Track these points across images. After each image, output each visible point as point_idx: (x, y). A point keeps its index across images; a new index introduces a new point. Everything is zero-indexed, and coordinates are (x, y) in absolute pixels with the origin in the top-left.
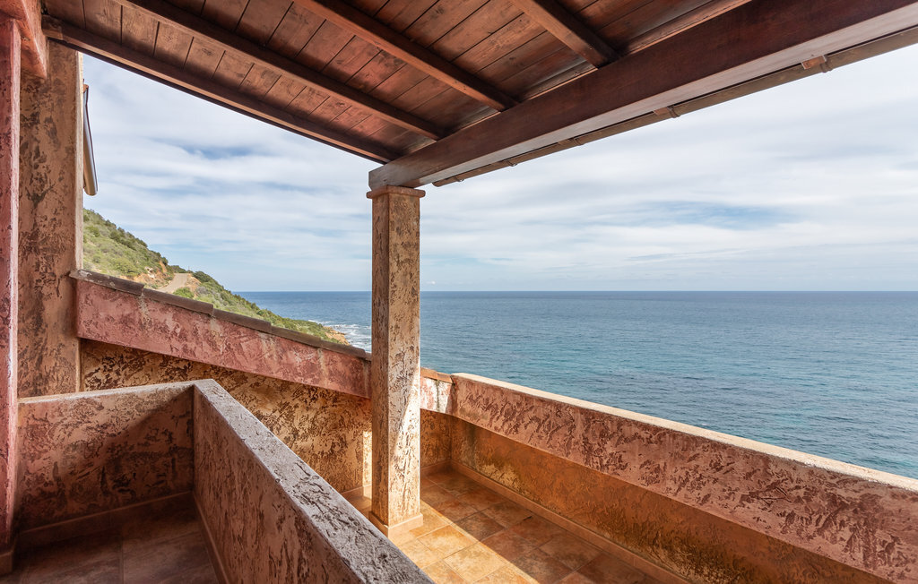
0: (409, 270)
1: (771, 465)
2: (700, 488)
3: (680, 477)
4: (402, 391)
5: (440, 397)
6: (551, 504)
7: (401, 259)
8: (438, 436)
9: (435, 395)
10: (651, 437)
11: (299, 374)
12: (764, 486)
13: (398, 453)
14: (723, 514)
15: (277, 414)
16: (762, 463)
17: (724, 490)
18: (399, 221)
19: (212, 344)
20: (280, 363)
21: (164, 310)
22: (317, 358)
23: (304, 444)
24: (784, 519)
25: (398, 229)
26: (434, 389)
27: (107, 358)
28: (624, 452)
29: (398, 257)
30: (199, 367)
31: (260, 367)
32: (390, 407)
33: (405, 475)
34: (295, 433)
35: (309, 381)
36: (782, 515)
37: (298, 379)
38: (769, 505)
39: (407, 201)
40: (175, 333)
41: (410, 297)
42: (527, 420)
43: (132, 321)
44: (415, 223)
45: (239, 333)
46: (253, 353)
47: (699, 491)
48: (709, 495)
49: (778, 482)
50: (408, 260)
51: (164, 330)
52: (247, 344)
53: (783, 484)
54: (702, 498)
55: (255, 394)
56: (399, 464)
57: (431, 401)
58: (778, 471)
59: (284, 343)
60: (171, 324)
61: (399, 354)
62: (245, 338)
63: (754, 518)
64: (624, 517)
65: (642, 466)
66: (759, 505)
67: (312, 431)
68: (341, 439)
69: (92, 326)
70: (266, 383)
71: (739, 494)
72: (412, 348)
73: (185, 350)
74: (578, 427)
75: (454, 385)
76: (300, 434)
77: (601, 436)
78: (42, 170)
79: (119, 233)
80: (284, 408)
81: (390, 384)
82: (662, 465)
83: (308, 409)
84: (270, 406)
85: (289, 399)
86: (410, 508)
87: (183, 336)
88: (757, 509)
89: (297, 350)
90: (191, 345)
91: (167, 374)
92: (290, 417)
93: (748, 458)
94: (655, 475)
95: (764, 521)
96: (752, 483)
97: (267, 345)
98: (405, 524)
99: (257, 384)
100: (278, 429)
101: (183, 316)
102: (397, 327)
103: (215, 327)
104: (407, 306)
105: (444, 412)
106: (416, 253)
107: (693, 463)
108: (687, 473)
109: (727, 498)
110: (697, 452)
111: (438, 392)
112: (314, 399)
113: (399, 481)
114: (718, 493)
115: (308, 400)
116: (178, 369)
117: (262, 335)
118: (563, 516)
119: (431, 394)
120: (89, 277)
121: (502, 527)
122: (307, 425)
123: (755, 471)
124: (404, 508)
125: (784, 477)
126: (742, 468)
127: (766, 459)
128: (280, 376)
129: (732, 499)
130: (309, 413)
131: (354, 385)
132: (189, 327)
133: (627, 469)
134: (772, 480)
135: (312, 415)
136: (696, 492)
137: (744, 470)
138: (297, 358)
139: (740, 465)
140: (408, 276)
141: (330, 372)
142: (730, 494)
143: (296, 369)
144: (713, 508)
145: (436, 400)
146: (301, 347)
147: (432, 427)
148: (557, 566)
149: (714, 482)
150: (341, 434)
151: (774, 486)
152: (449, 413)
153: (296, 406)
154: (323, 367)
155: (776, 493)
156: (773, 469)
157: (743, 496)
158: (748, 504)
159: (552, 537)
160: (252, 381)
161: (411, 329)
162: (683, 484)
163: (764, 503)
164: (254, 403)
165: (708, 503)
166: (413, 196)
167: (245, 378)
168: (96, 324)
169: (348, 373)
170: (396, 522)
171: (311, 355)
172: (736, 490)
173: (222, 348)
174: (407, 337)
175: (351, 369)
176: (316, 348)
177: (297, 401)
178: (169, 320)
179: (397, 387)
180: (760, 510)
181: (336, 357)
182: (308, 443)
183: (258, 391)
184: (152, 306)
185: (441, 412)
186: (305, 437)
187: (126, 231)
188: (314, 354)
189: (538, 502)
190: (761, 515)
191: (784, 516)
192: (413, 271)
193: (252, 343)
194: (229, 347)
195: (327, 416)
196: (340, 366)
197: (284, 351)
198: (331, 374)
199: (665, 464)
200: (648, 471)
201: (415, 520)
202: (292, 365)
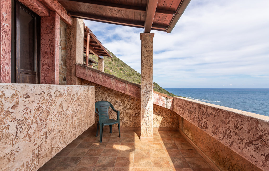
0: (149, 59)
1: (259, 125)
2: (230, 138)
3: (224, 132)
4: (146, 96)
5: (168, 103)
6: (199, 146)
7: (146, 55)
8: (173, 119)
9: (166, 102)
10: (215, 113)
11: (120, 90)
12: (255, 138)
13: (145, 115)
14: (238, 151)
15: (121, 102)
16: (255, 124)
17: (239, 139)
18: (145, 43)
19: (100, 80)
20: (115, 86)
21: (90, 71)
22: (125, 86)
23: (128, 111)
24: (264, 157)
25: (145, 46)
26: (165, 100)
27: (86, 83)
28: (208, 121)
29: (145, 55)
30: (103, 87)
31: (111, 86)
32: (142, 101)
33: (147, 123)
34: (125, 108)
35: (123, 92)
36: (263, 155)
37: (120, 91)
38: (257, 148)
39: (148, 37)
40: (92, 77)
41: (149, 67)
42: (186, 110)
43: (85, 74)
44: (151, 44)
45: (106, 78)
46: (109, 83)
47: (230, 139)
48: (233, 141)
49: (262, 136)
50: (148, 56)
51: (90, 76)
52: (108, 80)
53: (265, 136)
54: (231, 142)
55: (115, 96)
56: (145, 119)
57: (164, 104)
58: (262, 128)
59: (117, 81)
60: (92, 74)
61: (145, 85)
62: (107, 79)
63: (250, 155)
64: (219, 155)
65: (212, 127)
66: (253, 148)
67: (130, 108)
68: (138, 112)
69: (78, 74)
70: (118, 93)
71: (245, 141)
72: (150, 84)
73: (94, 81)
74: (197, 111)
75: (173, 100)
76: (127, 108)
77: (202, 114)
78: (72, 43)
79: (138, 74)
80: (122, 100)
81: (142, 94)
82: (218, 126)
83: (129, 102)
84: (119, 99)
85: (124, 98)
86: (149, 134)
87: (94, 78)
88: (252, 151)
89: (120, 83)
90: (96, 80)
91: (97, 88)
92: (124, 103)
93: (249, 121)
94: (216, 131)
95: (255, 158)
96: (250, 135)
97: (113, 81)
98: (146, 138)
99: (116, 93)
100: (121, 106)
101: (94, 73)
102: (144, 76)
103: (101, 76)
104: (148, 70)
105: (169, 108)
106: (151, 53)
107: (228, 125)
108: (226, 130)
109: (240, 143)
110: (230, 119)
111: (167, 101)
112: (130, 99)
113: (145, 124)
114: (236, 141)
115: (129, 99)
116: (99, 87)
117: (111, 78)
118: (202, 151)
119: (164, 102)
120: (78, 64)
121: (178, 149)
122: (129, 106)
123: (252, 129)
124: (146, 133)
125: (265, 133)
126: (246, 127)
127: (257, 121)
128: (115, 89)
129: (242, 144)
130: (129, 103)
131: (137, 95)
132: (95, 76)
133: (208, 128)
134: (259, 134)
135: (130, 104)
136: (229, 139)
137: (247, 129)
138: (120, 85)
139: (246, 126)
140: (148, 61)
141: (129, 90)
142: (241, 141)
143: (120, 88)
144: (234, 148)
145: (166, 104)
146: (121, 83)
147: (171, 115)
148: (185, 165)
149: (235, 135)
150: (138, 111)
151: (260, 138)
152: (171, 109)
153: (126, 100)
154: (127, 88)
155: (261, 142)
156: (260, 128)
157: (246, 143)
158: (248, 147)
159: (194, 157)
160: (114, 92)
161: (149, 77)
162: (224, 135)
163: (255, 147)
164: (115, 98)
165: (233, 146)
166: (150, 35)
167: (113, 91)
168: (79, 74)
169: (135, 91)
170: (144, 136)
171: (124, 85)
172: (243, 139)
173: (102, 81)
174: (148, 80)
175: (136, 90)
176: (125, 83)
177: (126, 99)
178: (91, 73)
179: (144, 95)
180: (253, 151)
181: (131, 86)
182: (129, 111)
183: (116, 95)
184: (88, 70)
185: (168, 108)
186: (128, 109)
187: (139, 73)
188: (125, 85)
189: (196, 145)
190: (253, 153)
191: (264, 156)
192: (150, 59)
193: (109, 80)
194: (103, 81)
195: (134, 105)
196: (132, 89)
197: (117, 83)
198: (129, 91)
199: (219, 125)
200: (214, 129)
201: (150, 138)
202: (119, 87)
